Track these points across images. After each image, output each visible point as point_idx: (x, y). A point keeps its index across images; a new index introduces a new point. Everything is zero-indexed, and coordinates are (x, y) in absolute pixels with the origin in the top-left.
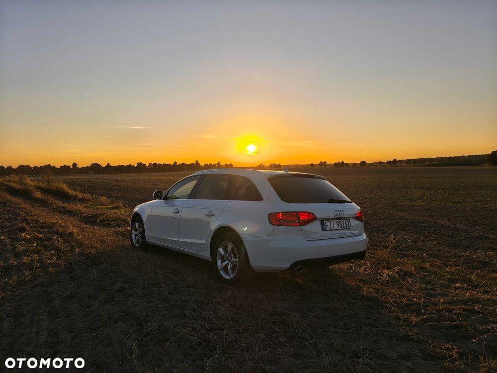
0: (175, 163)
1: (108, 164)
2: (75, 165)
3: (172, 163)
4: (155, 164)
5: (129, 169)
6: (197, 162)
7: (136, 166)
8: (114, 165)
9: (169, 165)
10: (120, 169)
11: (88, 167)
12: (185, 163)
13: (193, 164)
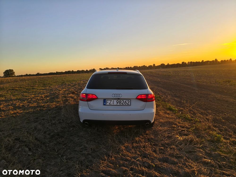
0: (203, 61)
1: (168, 64)
2: (154, 65)
3: (201, 61)
4: (191, 62)
5: (178, 65)
6: (216, 60)
7: (181, 63)
8: (171, 64)
9: (199, 62)
10: (173, 66)
11: (159, 65)
12: (209, 61)
13: (213, 61)
